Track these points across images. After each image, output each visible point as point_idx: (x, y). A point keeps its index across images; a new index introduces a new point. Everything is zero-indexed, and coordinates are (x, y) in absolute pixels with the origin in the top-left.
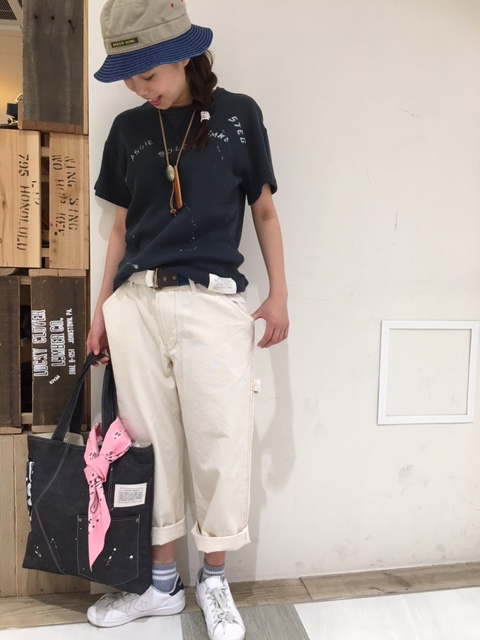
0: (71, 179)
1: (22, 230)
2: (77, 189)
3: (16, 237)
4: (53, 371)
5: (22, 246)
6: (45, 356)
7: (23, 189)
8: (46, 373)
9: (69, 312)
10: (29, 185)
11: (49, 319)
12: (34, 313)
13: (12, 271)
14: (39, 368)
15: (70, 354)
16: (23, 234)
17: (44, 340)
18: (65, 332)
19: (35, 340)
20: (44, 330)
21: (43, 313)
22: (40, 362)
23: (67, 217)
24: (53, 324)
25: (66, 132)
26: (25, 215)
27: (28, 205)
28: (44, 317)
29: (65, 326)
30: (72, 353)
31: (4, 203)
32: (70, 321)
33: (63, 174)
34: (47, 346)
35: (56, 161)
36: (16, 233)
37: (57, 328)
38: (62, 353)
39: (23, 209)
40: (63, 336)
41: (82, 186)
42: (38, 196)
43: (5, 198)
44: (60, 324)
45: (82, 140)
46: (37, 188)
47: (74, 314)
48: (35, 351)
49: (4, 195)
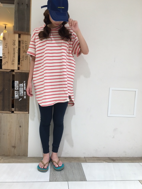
0: (26, 46)
3: (11, 61)
4: (20, 97)
5: (13, 64)
6: (18, 93)
7: (14, 49)
8: (18, 98)
12: (15, 82)
13: (10, 70)
14: (16, 96)
16: (13, 61)
17: (18, 89)
18: (23, 87)
20: (18, 86)
25: (25, 34)
28: (18, 83)
30: (25, 93)
32: (25, 84)
35: (22, 42)
37: (21, 86)
39: (13, 54)
42: (17, 51)
45: (29, 36)
46: (17, 49)
48: (15, 92)
49: (8, 50)
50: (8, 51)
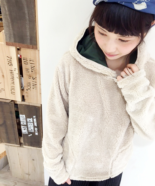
0: (32, 69)
1: (12, 87)
2: (36, 73)
3: (10, 90)
4: (30, 133)
5: (13, 93)
6: (26, 128)
8: (27, 133)
9: (34, 117)
10: (13, 70)
11: (26, 118)
12: (20, 115)
13: (10, 101)
14: (24, 131)
15: (35, 129)
17: (25, 124)
19: (22, 123)
20: (25, 121)
21: (24, 116)
23: (32, 84)
24: (28, 120)
25: (29, 48)
26: (13, 82)
27: (13, 78)
29: (33, 120)
30: (36, 129)
31: (3, 76)
32: (35, 120)
33: (29, 66)
34: (27, 125)
35: (25, 61)
36: (10, 88)
37: (30, 121)
38: (33, 128)
39: (12, 79)
40: (32, 123)
41: (38, 72)
42: (18, 75)
43: (3, 74)
46: (17, 72)
47: (37, 118)
48: (22, 127)
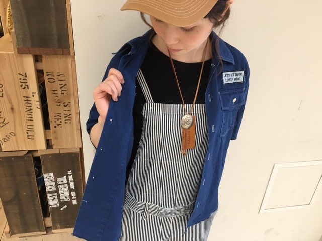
0: (63, 89)
1: (29, 127)
2: (69, 96)
3: (26, 131)
5: (31, 137)
6: (56, 197)
7: (26, 99)
8: (58, 205)
10: (30, 95)
11: (56, 177)
12: (45, 175)
14: (53, 203)
15: (72, 195)
16: (30, 129)
17: (54, 189)
18: (68, 183)
19: (48, 189)
20: (54, 184)
21: (52, 175)
22: (53, 200)
23: (63, 116)
24: (59, 180)
25: (56, 54)
26: (30, 116)
27: (31, 110)
28: (53, 176)
29: (68, 180)
31: (12, 109)
32: (71, 178)
33: (57, 85)
34: (57, 191)
35: (50, 77)
36: (25, 129)
37: (63, 181)
40: (67, 186)
41: (72, 93)
42: (38, 103)
43: (12, 105)
44: (64, 179)
45: (69, 60)
46: (37, 97)
47: (74, 174)
48: (49, 195)
49: (11, 103)
50: (9, 106)
